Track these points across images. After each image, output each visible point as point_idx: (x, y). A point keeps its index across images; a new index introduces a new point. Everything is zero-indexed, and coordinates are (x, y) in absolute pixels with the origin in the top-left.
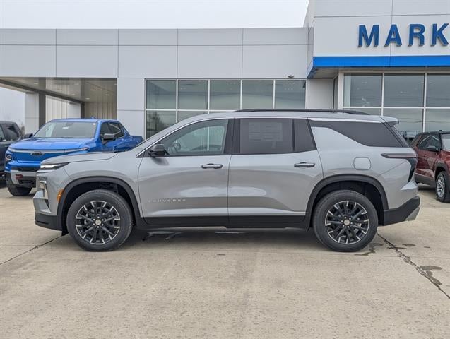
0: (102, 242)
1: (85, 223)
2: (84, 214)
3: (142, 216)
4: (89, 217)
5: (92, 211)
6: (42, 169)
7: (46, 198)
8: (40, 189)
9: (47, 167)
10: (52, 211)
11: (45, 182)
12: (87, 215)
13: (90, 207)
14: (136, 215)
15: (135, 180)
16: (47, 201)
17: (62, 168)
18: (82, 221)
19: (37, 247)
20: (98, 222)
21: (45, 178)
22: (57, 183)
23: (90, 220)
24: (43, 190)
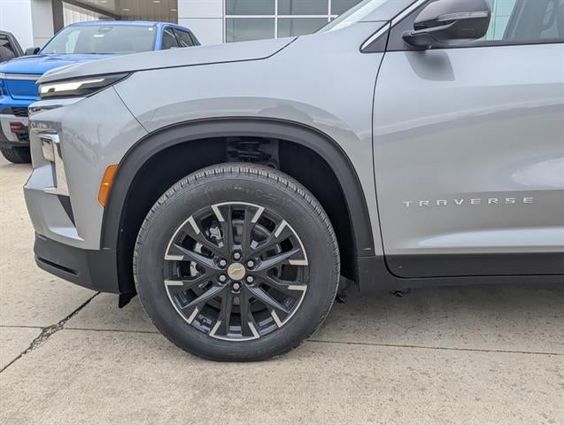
0: (247, 332)
1: (194, 272)
2: (188, 242)
3: (379, 252)
4: (206, 252)
5: (215, 232)
6: (45, 98)
7: (63, 189)
8: (43, 162)
9: (59, 88)
10: (85, 233)
11: (56, 138)
12: (198, 247)
13: (208, 222)
14: (360, 248)
15: (363, 133)
16: (65, 201)
17: (110, 89)
18: (184, 267)
19: (46, 333)
20: (236, 271)
21: (56, 127)
22: (94, 141)
23: (209, 262)
24: (53, 163)
